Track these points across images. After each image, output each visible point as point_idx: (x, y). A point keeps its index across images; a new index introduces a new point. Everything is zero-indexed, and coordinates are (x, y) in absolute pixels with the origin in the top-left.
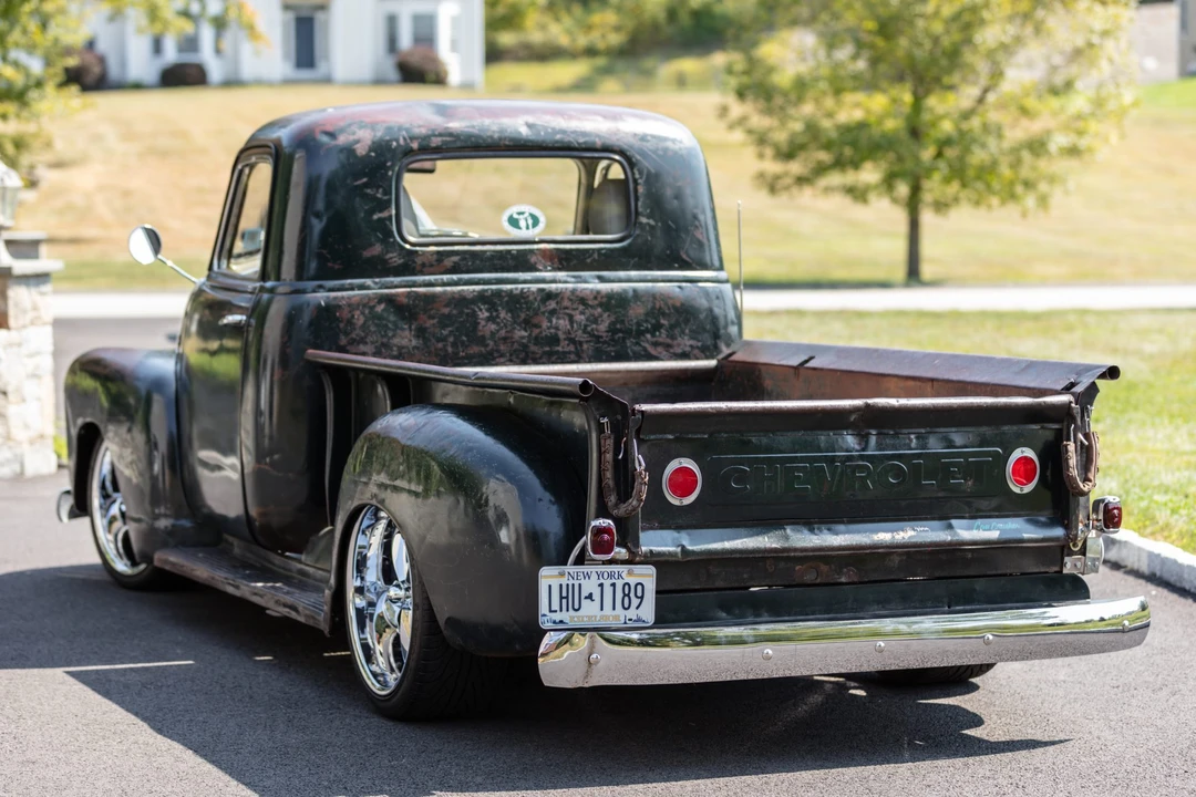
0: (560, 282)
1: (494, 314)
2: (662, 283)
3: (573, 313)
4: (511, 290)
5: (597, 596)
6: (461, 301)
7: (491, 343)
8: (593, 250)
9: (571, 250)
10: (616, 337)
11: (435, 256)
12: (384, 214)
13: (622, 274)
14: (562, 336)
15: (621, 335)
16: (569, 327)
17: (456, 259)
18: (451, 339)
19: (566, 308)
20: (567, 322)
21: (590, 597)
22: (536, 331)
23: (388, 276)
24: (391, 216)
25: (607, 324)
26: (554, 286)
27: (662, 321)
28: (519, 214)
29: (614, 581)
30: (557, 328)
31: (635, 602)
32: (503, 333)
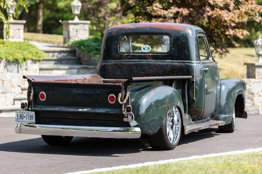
0: (152, 62)
1: (137, 68)
2: (176, 63)
3: (154, 69)
4: (141, 64)
5: (26, 117)
6: (130, 66)
7: (136, 74)
8: (160, 55)
9: (155, 55)
10: (164, 74)
11: (126, 56)
12: (117, 47)
13: (167, 61)
14: (151, 74)
15: (165, 74)
16: (153, 72)
17: (130, 56)
18: (128, 73)
19: (153, 68)
20: (153, 71)
21: (25, 117)
22: (146, 72)
23: (117, 60)
24: (118, 47)
25: (161, 72)
26: (151, 63)
27: (175, 71)
28: (145, 47)
29: (29, 114)
30: (150, 72)
31: (32, 118)
32: (138, 73)
